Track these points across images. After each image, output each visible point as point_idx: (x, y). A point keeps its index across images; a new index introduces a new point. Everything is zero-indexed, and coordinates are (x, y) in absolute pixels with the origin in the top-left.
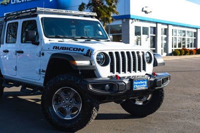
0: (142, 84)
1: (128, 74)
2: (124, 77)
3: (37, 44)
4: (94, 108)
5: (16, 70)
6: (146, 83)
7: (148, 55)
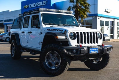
0: (95, 50)
1: (87, 45)
2: (85, 46)
3: (39, 28)
4: (67, 63)
6: (97, 50)
7: (100, 35)
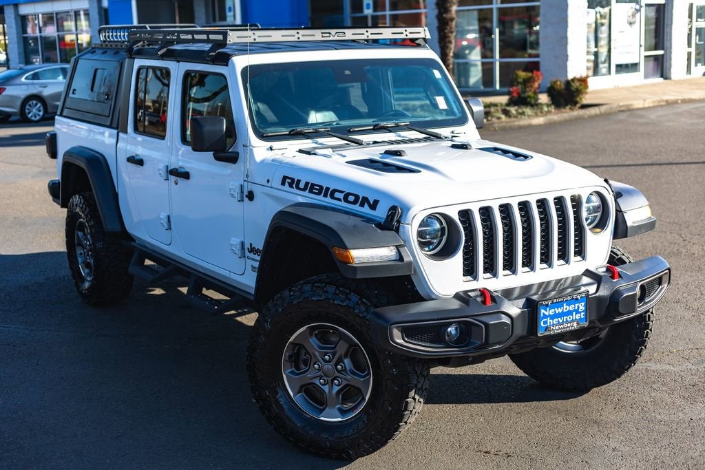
0: (570, 313)
1: (523, 278)
2: (508, 293)
5: (170, 228)
6: (582, 307)
